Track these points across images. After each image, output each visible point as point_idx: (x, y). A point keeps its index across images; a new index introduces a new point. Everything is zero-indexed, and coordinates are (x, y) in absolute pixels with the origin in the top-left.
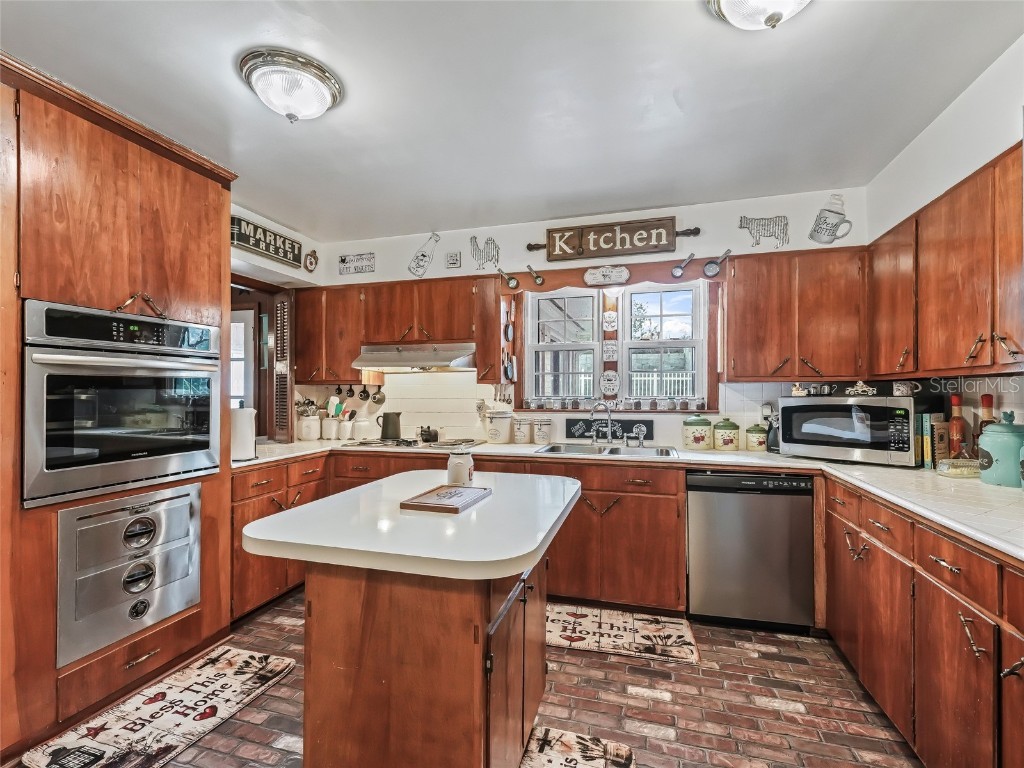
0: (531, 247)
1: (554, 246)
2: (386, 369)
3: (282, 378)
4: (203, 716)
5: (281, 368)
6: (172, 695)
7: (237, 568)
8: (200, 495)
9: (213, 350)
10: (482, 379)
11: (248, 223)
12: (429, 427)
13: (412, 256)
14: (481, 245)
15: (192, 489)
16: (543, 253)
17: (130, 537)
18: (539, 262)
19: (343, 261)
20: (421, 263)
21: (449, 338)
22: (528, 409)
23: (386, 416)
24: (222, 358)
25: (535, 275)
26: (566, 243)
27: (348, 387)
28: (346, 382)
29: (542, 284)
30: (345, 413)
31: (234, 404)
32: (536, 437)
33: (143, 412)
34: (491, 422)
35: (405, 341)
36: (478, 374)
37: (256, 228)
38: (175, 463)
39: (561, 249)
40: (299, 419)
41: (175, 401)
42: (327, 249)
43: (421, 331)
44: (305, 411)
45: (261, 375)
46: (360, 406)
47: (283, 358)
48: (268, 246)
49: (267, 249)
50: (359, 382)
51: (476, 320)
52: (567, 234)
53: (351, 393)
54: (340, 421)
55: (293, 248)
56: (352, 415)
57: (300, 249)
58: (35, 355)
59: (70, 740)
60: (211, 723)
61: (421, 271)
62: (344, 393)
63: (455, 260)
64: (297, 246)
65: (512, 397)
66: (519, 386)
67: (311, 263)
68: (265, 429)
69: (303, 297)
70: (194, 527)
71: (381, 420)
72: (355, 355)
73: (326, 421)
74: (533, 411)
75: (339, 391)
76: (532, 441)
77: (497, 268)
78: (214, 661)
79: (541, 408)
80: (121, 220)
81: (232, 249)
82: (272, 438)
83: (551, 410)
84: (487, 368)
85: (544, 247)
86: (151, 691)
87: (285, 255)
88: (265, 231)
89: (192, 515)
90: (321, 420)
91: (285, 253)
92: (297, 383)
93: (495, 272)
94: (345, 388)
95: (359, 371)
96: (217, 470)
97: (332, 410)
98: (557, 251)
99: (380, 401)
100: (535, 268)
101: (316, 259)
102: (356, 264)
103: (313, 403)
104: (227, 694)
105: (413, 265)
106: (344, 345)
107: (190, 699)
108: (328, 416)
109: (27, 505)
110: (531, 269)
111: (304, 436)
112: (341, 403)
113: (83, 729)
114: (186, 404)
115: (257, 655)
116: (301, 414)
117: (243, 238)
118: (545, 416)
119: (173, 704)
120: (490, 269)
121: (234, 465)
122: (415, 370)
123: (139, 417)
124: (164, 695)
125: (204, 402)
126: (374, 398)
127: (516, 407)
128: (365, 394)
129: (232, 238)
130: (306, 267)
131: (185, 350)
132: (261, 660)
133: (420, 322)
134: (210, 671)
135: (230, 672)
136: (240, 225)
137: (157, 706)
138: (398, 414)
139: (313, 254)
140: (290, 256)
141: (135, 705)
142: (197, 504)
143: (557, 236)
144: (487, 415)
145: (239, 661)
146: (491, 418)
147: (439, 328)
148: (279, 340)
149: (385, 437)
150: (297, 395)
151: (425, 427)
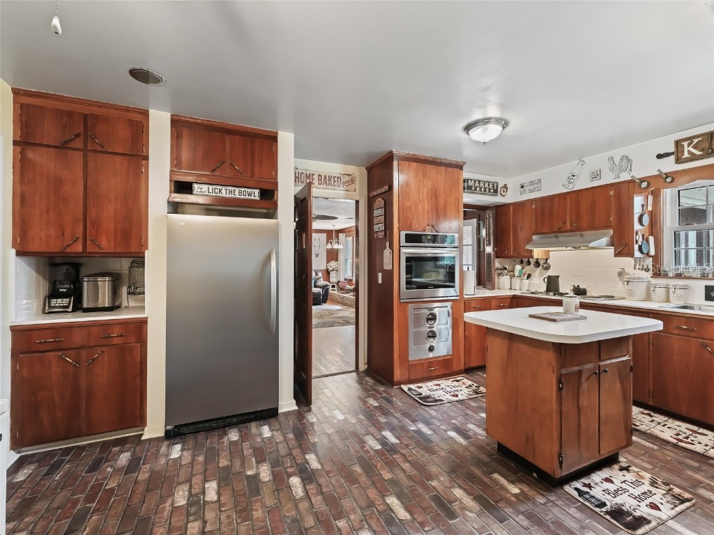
0: (660, 156)
1: (683, 151)
2: (550, 249)
3: (489, 255)
4: (453, 396)
5: (489, 249)
6: (442, 386)
7: (467, 345)
8: (452, 308)
9: (456, 244)
10: (618, 254)
11: (471, 180)
12: (578, 286)
13: (566, 177)
14: (617, 161)
15: (449, 304)
16: (672, 158)
17: (428, 320)
18: (669, 165)
19: (522, 187)
20: (572, 181)
21: (592, 227)
22: (666, 276)
23: (549, 278)
24: (460, 248)
25: (664, 176)
26: (695, 147)
27: (527, 259)
28: (525, 257)
29: (672, 182)
30: (525, 274)
31: (465, 268)
32: (671, 298)
33: (430, 271)
34: (628, 284)
35: (561, 231)
36: (615, 251)
37: (475, 181)
38: (441, 292)
39: (689, 152)
40: (498, 277)
41: (442, 267)
42: (513, 182)
43: (571, 224)
44: (502, 273)
45: (480, 254)
46: (534, 271)
47: (489, 244)
48: (481, 188)
49: (481, 190)
50: (532, 257)
51: (613, 213)
52: (696, 141)
53: (529, 263)
54: (522, 280)
55: (494, 187)
56: (529, 276)
57: (497, 186)
58: (404, 250)
59: (412, 386)
60: (456, 399)
61: (571, 185)
62: (525, 263)
63: (596, 175)
64: (495, 184)
65: (651, 267)
66: (657, 259)
67: (504, 192)
68: (480, 282)
69: (500, 210)
70: (450, 320)
71: (546, 280)
72: (529, 240)
73: (513, 279)
74: (670, 278)
75: (522, 262)
76: (668, 301)
77: (631, 175)
78: (458, 381)
79: (679, 276)
80: (425, 196)
81: (464, 194)
82: (484, 287)
83: (690, 278)
84: (622, 247)
85: (673, 153)
86: (436, 382)
87: (489, 191)
88: (479, 181)
89: (449, 315)
90: (511, 278)
91: (490, 189)
92: (497, 257)
93: (629, 178)
94: (525, 260)
95: (532, 251)
96: (458, 298)
97: (517, 273)
98: (686, 155)
99: (547, 268)
100: (664, 171)
101: (507, 188)
102: (530, 187)
103: (506, 269)
104: (462, 392)
105: (566, 183)
106: (522, 235)
107: (449, 389)
108: (514, 276)
109: (401, 301)
110: (661, 172)
111: (501, 287)
112: (523, 269)
113: (416, 385)
114: (446, 268)
115: (475, 385)
116: (500, 274)
117: (469, 188)
118: (681, 282)
119: (443, 389)
120: (625, 177)
121: (465, 297)
122: (568, 248)
123: (428, 274)
124: (440, 385)
125: (452, 268)
126: (543, 266)
127: (653, 274)
128: (537, 264)
129: (464, 189)
130: (501, 194)
131: (445, 245)
132: (476, 387)
133: (571, 219)
134: (456, 383)
135: (464, 386)
136: (468, 182)
137: (438, 387)
138: (558, 277)
139: (505, 187)
140: (492, 191)
141: (430, 384)
142: (450, 311)
143: (685, 144)
144: (625, 279)
145: (468, 384)
146: (628, 282)
147: (585, 221)
148: (488, 234)
149: (548, 290)
150: (497, 264)
151: (576, 285)
